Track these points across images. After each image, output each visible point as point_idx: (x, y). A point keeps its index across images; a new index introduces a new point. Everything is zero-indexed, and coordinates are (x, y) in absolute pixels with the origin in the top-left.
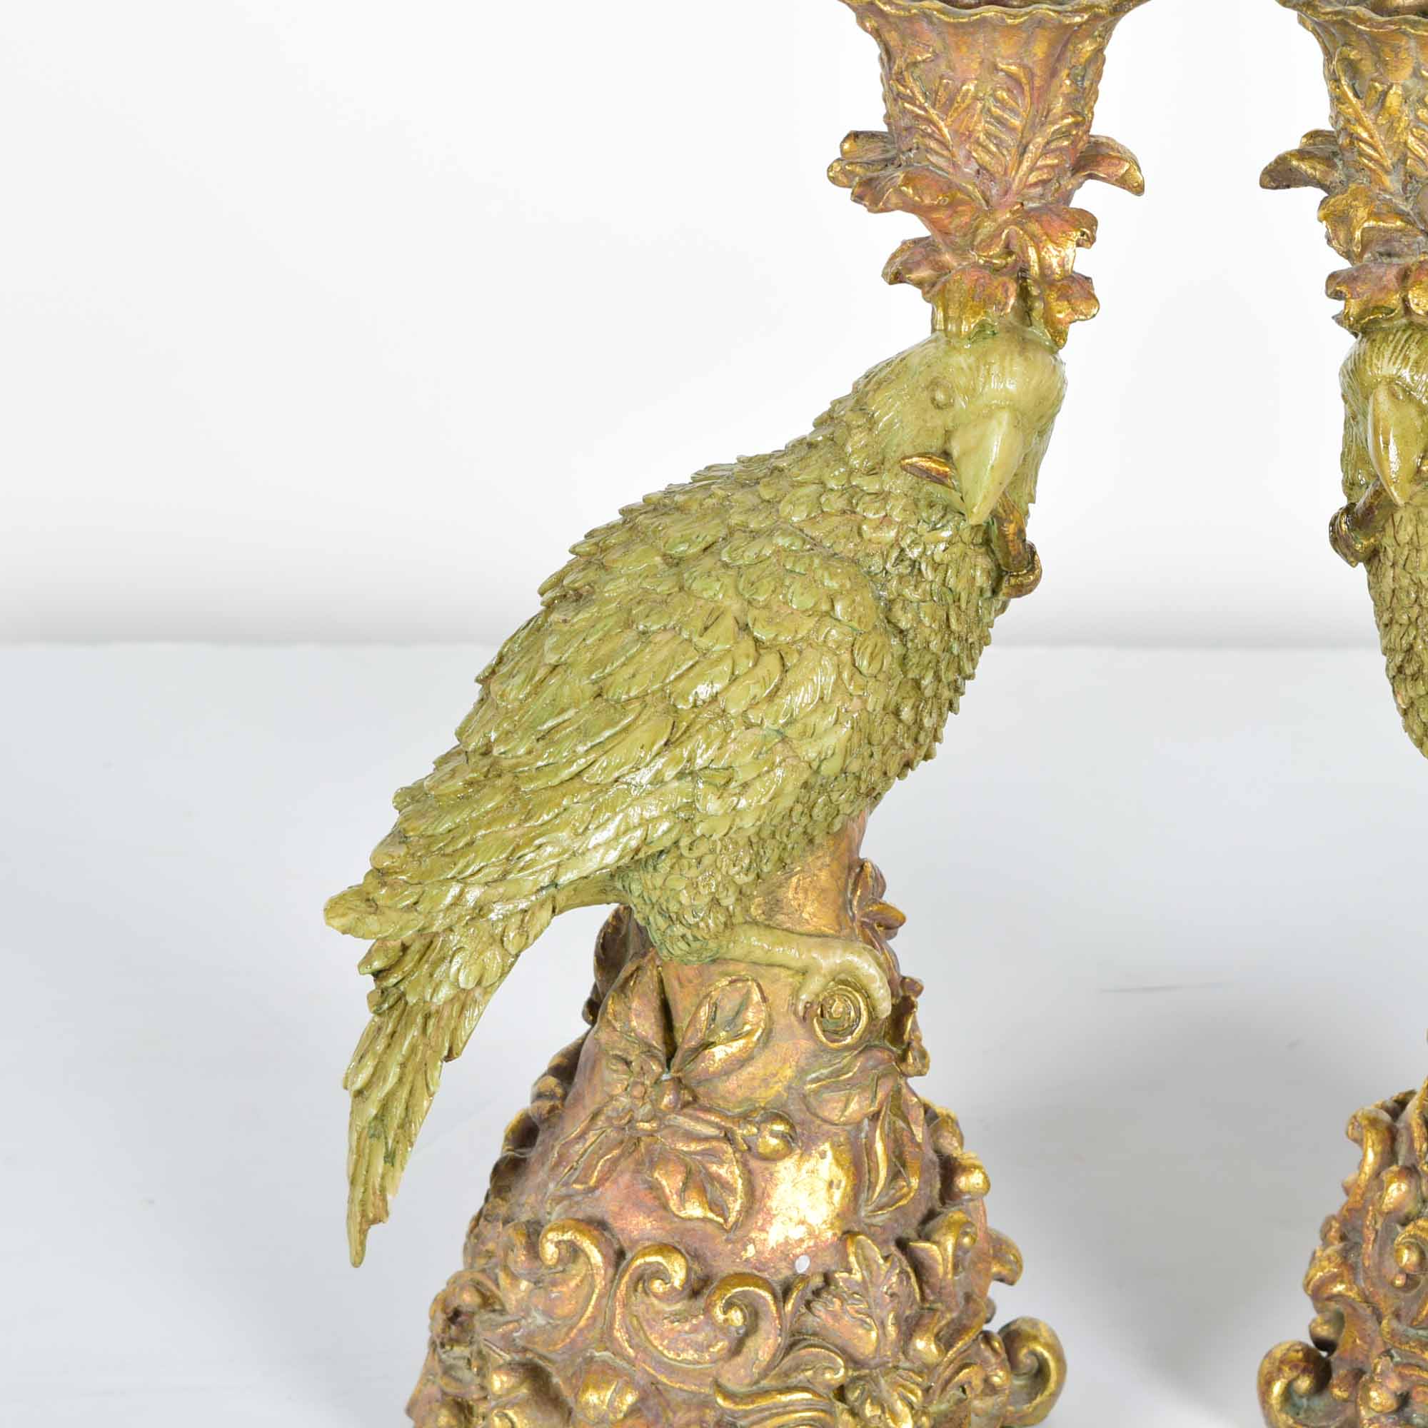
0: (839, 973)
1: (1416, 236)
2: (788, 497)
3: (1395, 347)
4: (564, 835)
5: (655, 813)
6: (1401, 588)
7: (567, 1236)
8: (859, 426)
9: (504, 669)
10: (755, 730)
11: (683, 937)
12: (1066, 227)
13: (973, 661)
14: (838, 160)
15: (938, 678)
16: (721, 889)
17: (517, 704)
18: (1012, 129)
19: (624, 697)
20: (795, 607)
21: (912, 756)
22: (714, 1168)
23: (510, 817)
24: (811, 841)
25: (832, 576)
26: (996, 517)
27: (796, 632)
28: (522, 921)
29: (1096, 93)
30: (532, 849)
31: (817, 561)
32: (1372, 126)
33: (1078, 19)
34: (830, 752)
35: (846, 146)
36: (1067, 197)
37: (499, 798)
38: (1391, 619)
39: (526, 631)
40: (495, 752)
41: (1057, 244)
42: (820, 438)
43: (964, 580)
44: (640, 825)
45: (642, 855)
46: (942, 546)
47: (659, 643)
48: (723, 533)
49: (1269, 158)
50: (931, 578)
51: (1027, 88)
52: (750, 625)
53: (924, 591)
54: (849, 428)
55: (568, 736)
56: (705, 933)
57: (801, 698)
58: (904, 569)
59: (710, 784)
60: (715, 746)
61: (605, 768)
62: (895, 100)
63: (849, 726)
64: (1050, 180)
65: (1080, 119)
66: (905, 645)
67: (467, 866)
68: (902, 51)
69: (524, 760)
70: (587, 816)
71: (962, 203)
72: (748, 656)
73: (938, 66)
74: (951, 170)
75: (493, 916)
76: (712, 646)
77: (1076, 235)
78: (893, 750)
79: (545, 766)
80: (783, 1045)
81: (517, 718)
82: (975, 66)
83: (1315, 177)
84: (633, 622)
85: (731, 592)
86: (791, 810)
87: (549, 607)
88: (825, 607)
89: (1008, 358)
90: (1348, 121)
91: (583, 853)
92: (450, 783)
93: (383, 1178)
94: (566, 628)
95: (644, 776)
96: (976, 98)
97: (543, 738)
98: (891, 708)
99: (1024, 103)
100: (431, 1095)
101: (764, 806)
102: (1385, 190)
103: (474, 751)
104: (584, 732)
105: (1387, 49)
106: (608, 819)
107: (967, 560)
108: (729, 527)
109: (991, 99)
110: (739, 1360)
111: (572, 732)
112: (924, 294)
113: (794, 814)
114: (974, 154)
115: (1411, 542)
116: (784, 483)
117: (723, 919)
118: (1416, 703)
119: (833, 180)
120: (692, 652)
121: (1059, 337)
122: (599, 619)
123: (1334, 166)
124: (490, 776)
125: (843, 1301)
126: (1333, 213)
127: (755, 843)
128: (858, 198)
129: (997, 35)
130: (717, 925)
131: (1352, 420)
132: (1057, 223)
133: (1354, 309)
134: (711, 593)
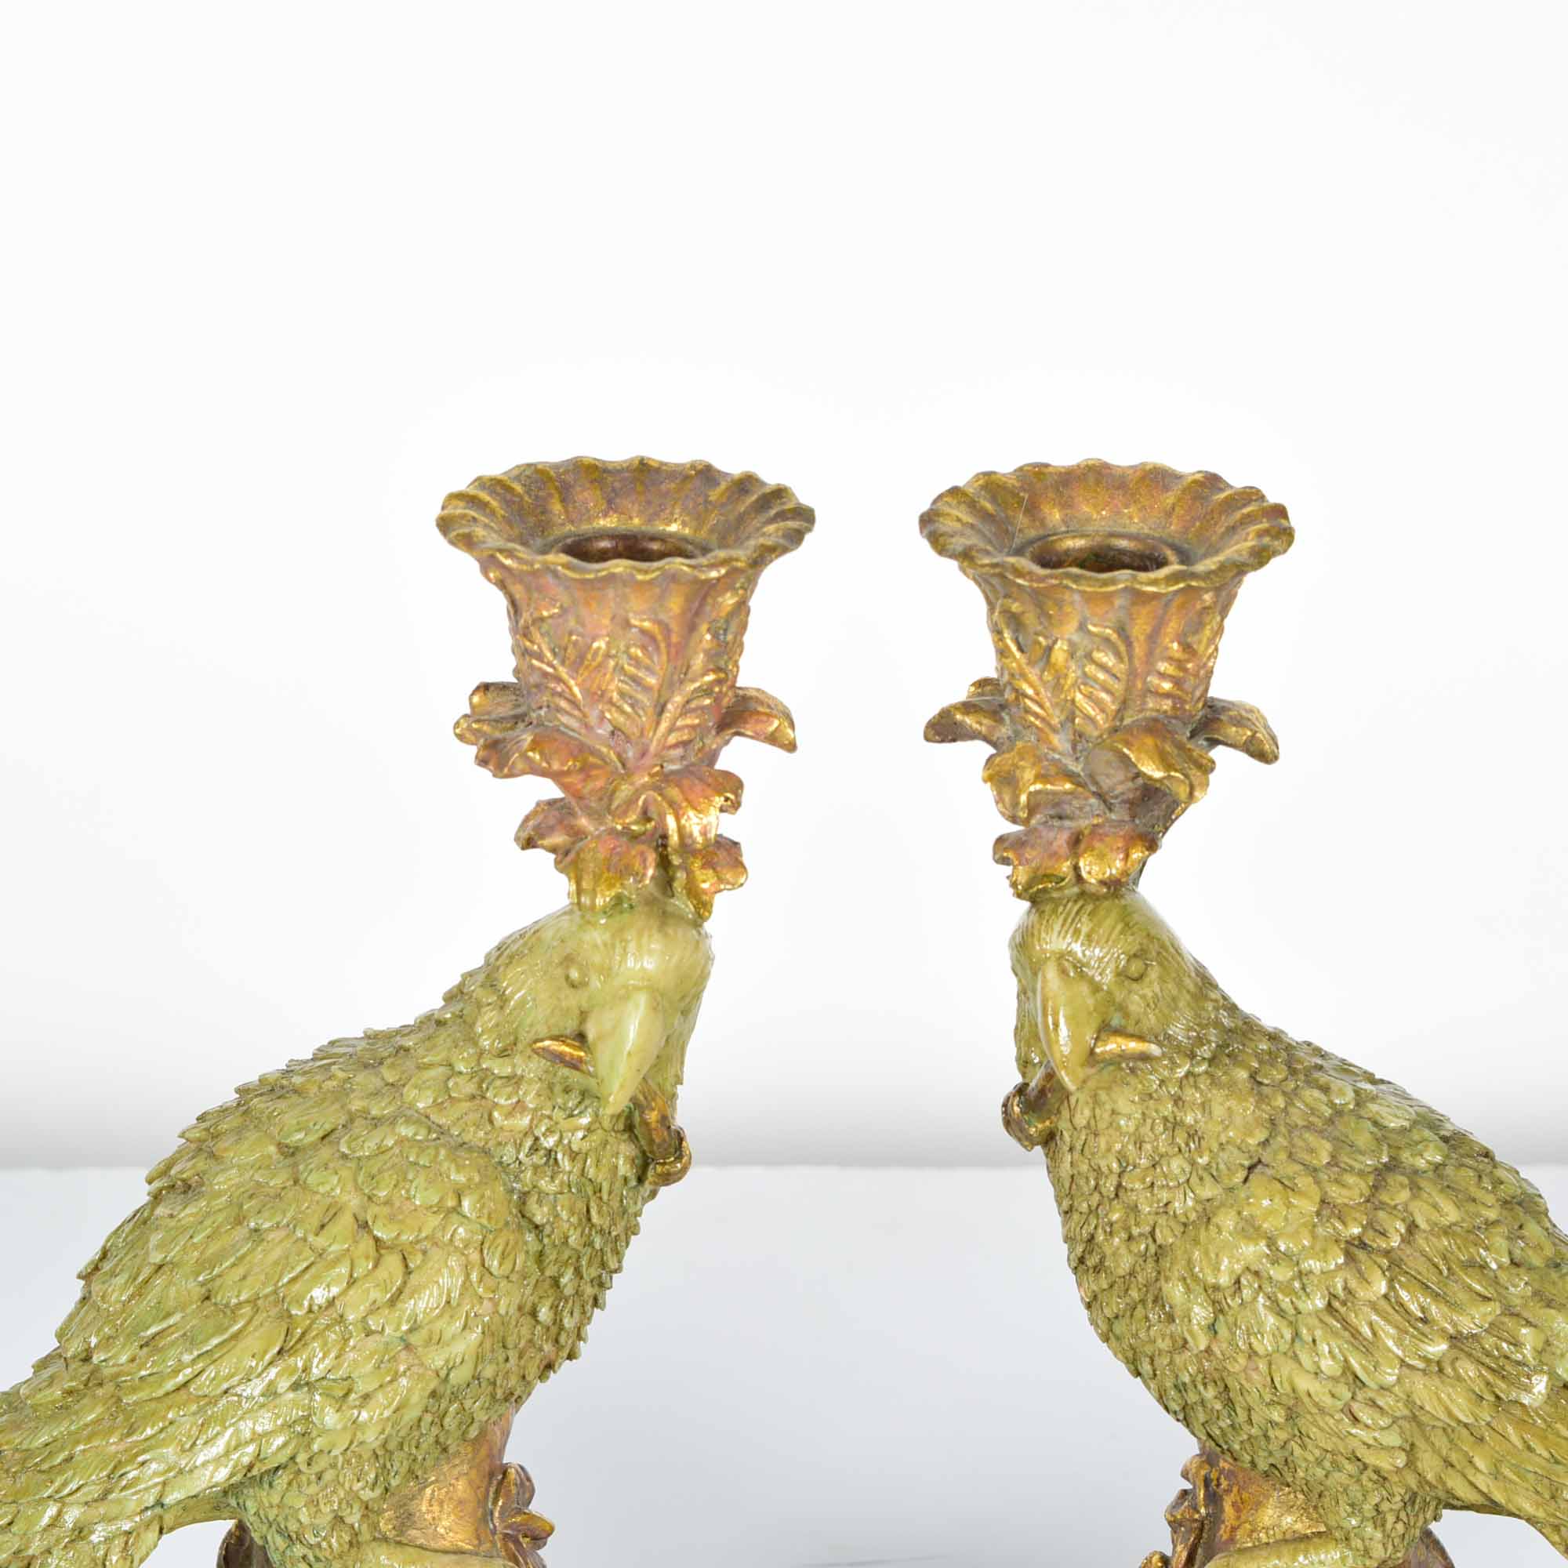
1: (1086, 799)
2: (413, 1080)
3: (1065, 920)
4: (170, 1451)
5: (268, 1427)
6: (1079, 1173)
8: (489, 1004)
9: (107, 1266)
10: (377, 1337)
11: (304, 1557)
12: (709, 791)
13: (618, 1254)
14: (466, 716)
15: (578, 1272)
16: (344, 1506)
17: (119, 1306)
18: (647, 689)
19: (234, 1301)
20: (418, 1203)
21: (553, 1357)
23: (111, 1431)
24: (445, 1450)
25: (460, 1168)
26: (637, 1105)
27: (420, 1230)
28: (126, 1543)
29: (741, 645)
30: (135, 1466)
31: (443, 1152)
32: (1037, 683)
33: (714, 574)
34: (458, 1360)
35: (476, 699)
36: (713, 757)
37: (99, 1409)
38: (1071, 1206)
39: (131, 1224)
40: (95, 1360)
41: (700, 812)
42: (448, 1016)
43: (604, 1170)
44: (252, 1440)
45: (255, 1472)
46: (580, 1134)
47: (273, 1239)
48: (342, 1120)
49: (932, 711)
50: (568, 1168)
51: (663, 645)
52: (370, 1223)
53: (562, 1183)
54: (479, 1006)
55: (173, 1343)
56: (327, 1554)
57: (423, 1303)
58: (538, 1159)
59: (328, 1395)
60: (332, 1355)
61: (214, 1379)
62: (523, 655)
63: (480, 1330)
64: (690, 741)
65: (722, 675)
66: (541, 1241)
67: (65, 1484)
68: (528, 605)
69: (125, 1368)
70: (195, 1431)
71: (594, 766)
72: (367, 1258)
73: (567, 621)
74: (583, 731)
75: (95, 1538)
76: (330, 1246)
77: (719, 801)
78: (531, 1352)
79: (150, 1375)
81: (119, 1322)
82: (606, 621)
83: (980, 733)
84: (244, 1218)
85: (350, 1186)
86: (420, 1420)
87: (156, 1198)
88: (451, 1203)
89: (646, 934)
90: (1012, 675)
91: (191, 1471)
92: (48, 1392)
94: (172, 1223)
95: (256, 1388)
96: (608, 656)
97: (147, 1344)
98: (528, 1308)
99: (660, 661)
101: (388, 1419)
102: (1054, 750)
103: (74, 1357)
104: (190, 1340)
105: (1050, 603)
106: (218, 1434)
107: (608, 1147)
108: (349, 1112)
109: (625, 656)
111: (177, 1338)
112: (557, 863)
113: (422, 1424)
114: (608, 715)
115: (1088, 1126)
116: (410, 1064)
117: (347, 1538)
118: (1099, 1296)
119: (461, 737)
120: (307, 1252)
121: (703, 908)
122: (208, 1213)
123: (1001, 721)
124: (90, 1385)
126: (998, 773)
127: (383, 1455)
128: (483, 762)
129: (627, 590)
130: (340, 1545)
131: (1023, 993)
132: (699, 787)
133: (1023, 877)
134: (328, 1188)
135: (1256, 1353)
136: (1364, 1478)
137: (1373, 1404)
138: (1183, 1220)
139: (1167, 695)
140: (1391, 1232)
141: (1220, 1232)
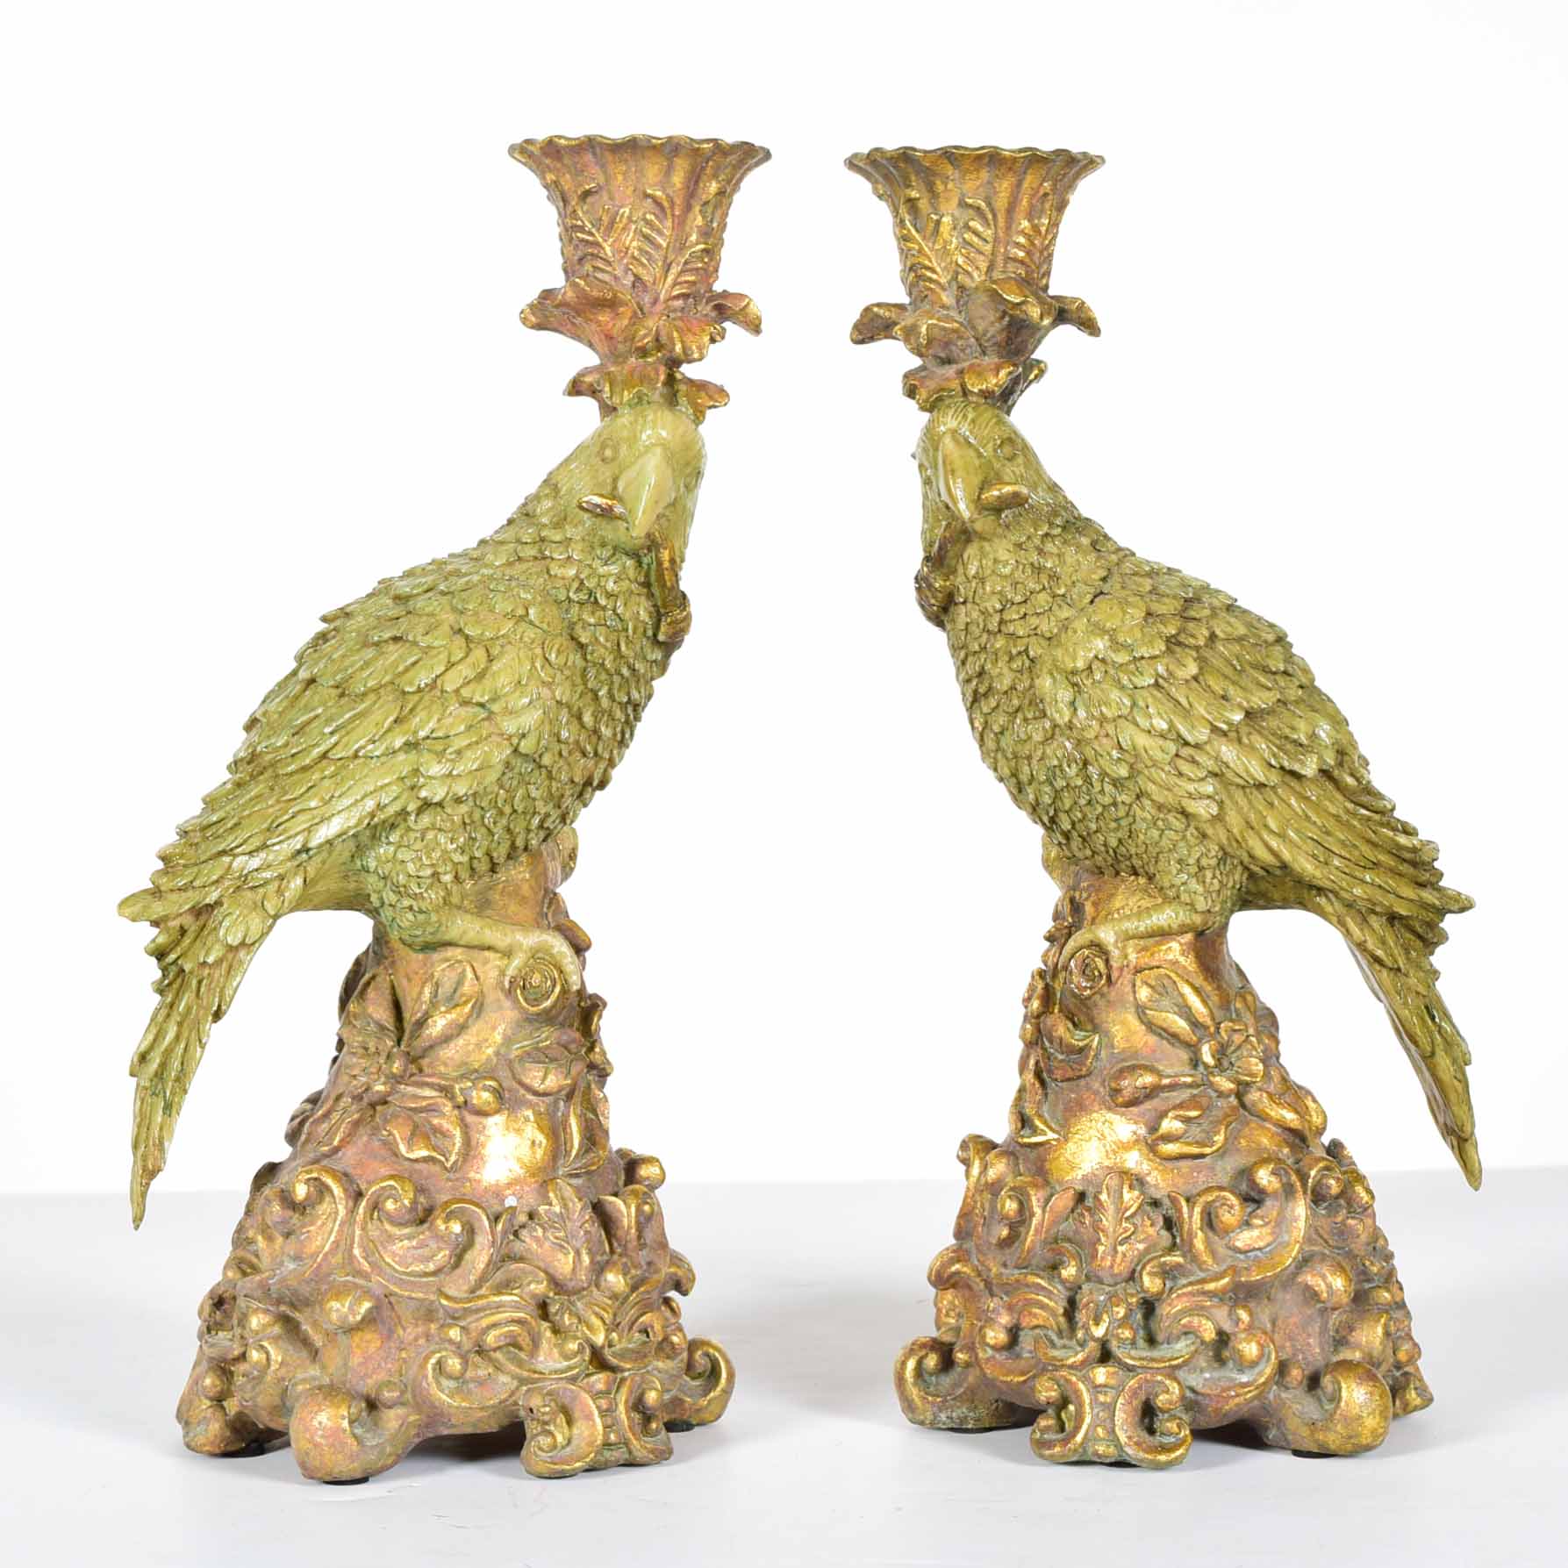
0: (537, 951)
1: (968, 339)
3: (956, 410)
4: (314, 804)
5: (387, 781)
7: (315, 1175)
10: (467, 707)
11: (411, 908)
15: (612, 696)
16: (440, 863)
18: (658, 247)
19: (362, 691)
20: (497, 611)
22: (436, 1121)
25: (527, 592)
26: (652, 544)
27: (498, 630)
30: (288, 820)
31: (514, 582)
32: (931, 254)
34: (526, 731)
41: (696, 336)
43: (631, 613)
45: (376, 821)
46: (612, 580)
50: (604, 604)
51: (668, 211)
52: (462, 628)
53: (599, 616)
55: (317, 727)
56: (428, 904)
57: (503, 680)
59: (431, 752)
60: (434, 721)
61: (346, 746)
63: (541, 711)
64: (689, 293)
65: (710, 246)
66: (585, 658)
69: (282, 751)
70: (332, 788)
72: (461, 649)
73: (601, 195)
74: (613, 283)
75: (255, 883)
76: (433, 644)
77: (709, 328)
79: (299, 752)
80: (490, 1015)
81: (276, 725)
82: (629, 192)
85: (447, 608)
86: (497, 795)
88: (520, 612)
90: (913, 256)
91: (330, 818)
93: (161, 1129)
95: (379, 749)
96: (630, 220)
97: (297, 733)
98: (575, 711)
99: (667, 226)
100: (203, 1047)
101: (474, 775)
102: (943, 308)
104: (330, 719)
105: (938, 182)
106: (350, 787)
107: (633, 595)
109: (642, 221)
110: (458, 1271)
111: (320, 724)
114: (631, 267)
115: (977, 576)
117: (442, 894)
120: (416, 651)
125: (544, 1229)
127: (468, 825)
129: (645, 162)
130: (438, 898)
134: (431, 608)
135: (1106, 718)
136: (1188, 834)
137: (1194, 761)
138: (1048, 635)
139: (1022, 262)
140: (1200, 637)
141: (1075, 632)
